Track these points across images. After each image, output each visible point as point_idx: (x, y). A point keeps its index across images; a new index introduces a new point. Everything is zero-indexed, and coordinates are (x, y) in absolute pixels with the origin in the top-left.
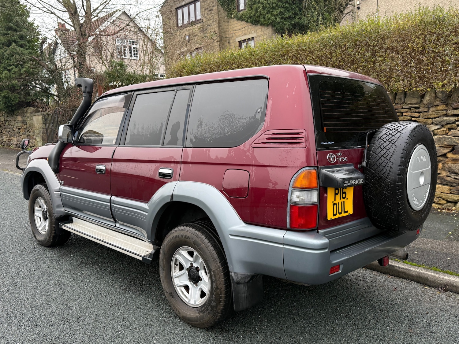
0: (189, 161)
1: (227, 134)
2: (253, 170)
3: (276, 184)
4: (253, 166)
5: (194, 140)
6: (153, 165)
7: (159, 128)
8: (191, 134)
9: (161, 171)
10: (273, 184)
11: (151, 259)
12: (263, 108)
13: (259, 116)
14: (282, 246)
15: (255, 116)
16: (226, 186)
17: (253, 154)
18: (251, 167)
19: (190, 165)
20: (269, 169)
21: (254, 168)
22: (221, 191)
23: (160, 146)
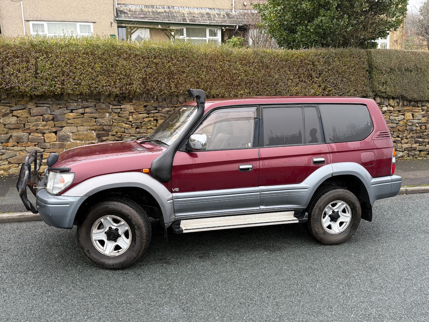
0: (336, 151)
1: (354, 134)
2: (375, 151)
3: (387, 156)
4: (375, 149)
5: (332, 138)
6: (306, 158)
7: (298, 133)
8: (329, 135)
9: (315, 160)
10: (386, 156)
11: (307, 219)
12: (370, 120)
13: (369, 124)
14: (391, 183)
15: (367, 124)
16: (363, 161)
17: (374, 143)
18: (374, 150)
19: (337, 154)
20: (383, 149)
21: (376, 150)
22: (361, 164)
23: (303, 144)
